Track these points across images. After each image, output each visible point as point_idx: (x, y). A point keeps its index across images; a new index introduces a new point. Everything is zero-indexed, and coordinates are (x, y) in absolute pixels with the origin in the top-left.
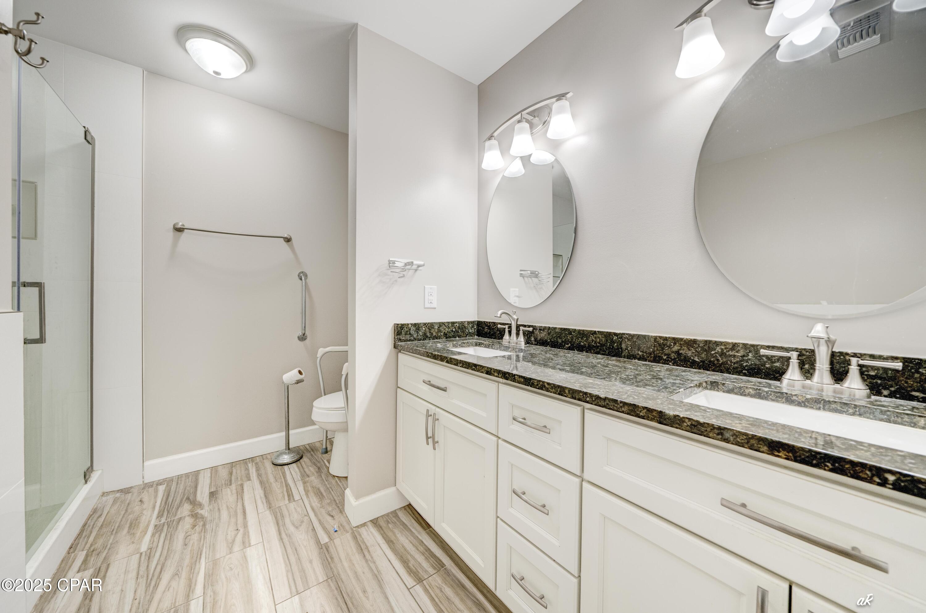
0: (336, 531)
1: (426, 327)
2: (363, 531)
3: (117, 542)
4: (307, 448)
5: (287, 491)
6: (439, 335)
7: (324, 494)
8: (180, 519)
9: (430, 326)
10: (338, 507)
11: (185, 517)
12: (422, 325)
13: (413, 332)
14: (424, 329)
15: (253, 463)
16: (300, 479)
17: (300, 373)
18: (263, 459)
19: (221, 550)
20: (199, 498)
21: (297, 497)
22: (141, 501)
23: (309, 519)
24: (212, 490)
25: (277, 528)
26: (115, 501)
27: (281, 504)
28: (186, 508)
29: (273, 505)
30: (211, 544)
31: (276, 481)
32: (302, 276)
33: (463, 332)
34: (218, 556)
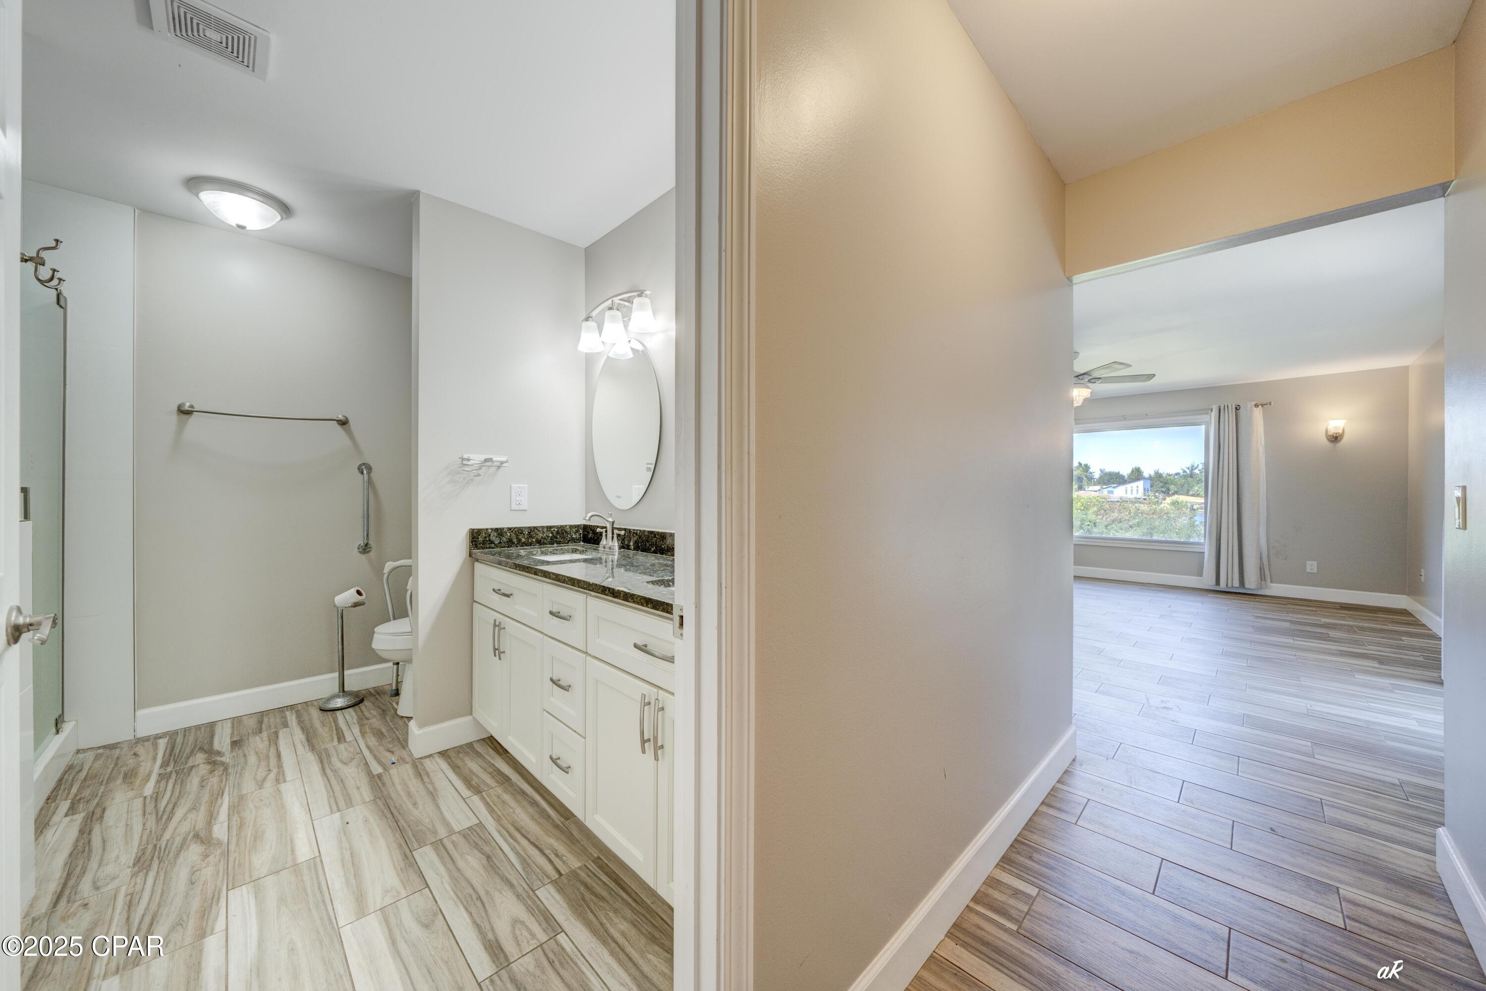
0: (394, 763)
1: (512, 532)
2: (427, 763)
3: (110, 790)
4: (371, 692)
5: (338, 734)
6: (530, 541)
7: (386, 734)
8: (192, 767)
9: (519, 531)
10: (402, 744)
11: (199, 765)
12: (505, 530)
13: (494, 538)
14: (509, 534)
15: (293, 711)
16: (356, 722)
17: (359, 593)
18: (308, 706)
19: (248, 786)
20: (216, 746)
21: (349, 738)
22: (135, 754)
23: (362, 756)
24: (235, 739)
25: (320, 765)
26: (97, 757)
27: (329, 746)
28: (200, 757)
29: (317, 747)
30: (236, 784)
31: (324, 726)
32: (365, 468)
33: (564, 538)
34: (244, 792)
